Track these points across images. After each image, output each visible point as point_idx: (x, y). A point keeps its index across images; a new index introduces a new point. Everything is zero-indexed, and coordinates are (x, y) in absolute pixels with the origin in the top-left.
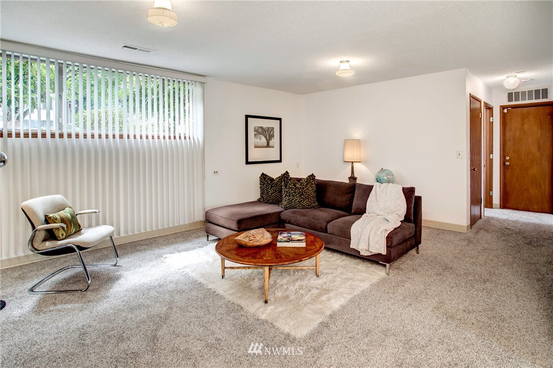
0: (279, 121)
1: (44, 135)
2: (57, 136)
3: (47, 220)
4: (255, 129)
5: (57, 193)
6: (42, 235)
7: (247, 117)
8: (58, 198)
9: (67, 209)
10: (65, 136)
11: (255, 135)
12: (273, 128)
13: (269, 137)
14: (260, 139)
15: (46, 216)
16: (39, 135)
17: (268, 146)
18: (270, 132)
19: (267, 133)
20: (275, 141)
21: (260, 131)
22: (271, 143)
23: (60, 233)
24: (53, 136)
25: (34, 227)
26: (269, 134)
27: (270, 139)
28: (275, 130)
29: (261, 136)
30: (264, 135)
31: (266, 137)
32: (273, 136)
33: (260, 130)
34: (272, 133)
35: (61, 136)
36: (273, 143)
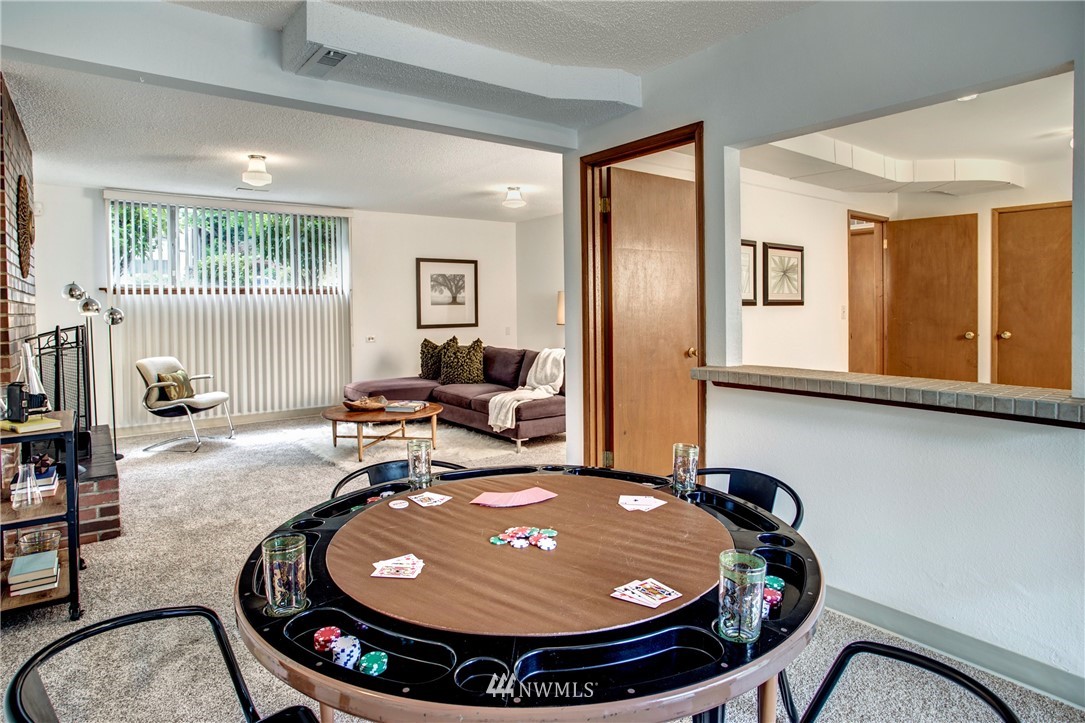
0: (473, 265)
1: (156, 291)
2: (170, 291)
3: (160, 379)
4: (432, 277)
5: (170, 354)
6: (155, 394)
7: (419, 261)
8: (173, 360)
9: (179, 372)
10: (179, 291)
11: (433, 287)
12: (463, 276)
13: (456, 289)
14: (441, 292)
15: (158, 375)
16: (152, 291)
17: (454, 301)
18: (458, 281)
19: (454, 284)
20: (467, 294)
21: (440, 281)
22: (459, 298)
23: (173, 393)
24: (166, 291)
25: (147, 385)
26: (456, 285)
27: (458, 292)
28: (466, 279)
29: (443, 288)
30: (446, 286)
31: (450, 290)
32: (463, 288)
33: (441, 279)
34: (461, 283)
35: (174, 291)
36: (464, 297)
